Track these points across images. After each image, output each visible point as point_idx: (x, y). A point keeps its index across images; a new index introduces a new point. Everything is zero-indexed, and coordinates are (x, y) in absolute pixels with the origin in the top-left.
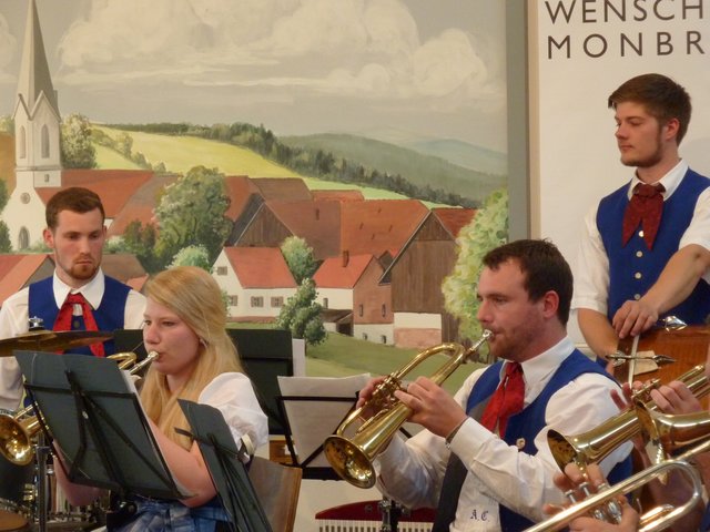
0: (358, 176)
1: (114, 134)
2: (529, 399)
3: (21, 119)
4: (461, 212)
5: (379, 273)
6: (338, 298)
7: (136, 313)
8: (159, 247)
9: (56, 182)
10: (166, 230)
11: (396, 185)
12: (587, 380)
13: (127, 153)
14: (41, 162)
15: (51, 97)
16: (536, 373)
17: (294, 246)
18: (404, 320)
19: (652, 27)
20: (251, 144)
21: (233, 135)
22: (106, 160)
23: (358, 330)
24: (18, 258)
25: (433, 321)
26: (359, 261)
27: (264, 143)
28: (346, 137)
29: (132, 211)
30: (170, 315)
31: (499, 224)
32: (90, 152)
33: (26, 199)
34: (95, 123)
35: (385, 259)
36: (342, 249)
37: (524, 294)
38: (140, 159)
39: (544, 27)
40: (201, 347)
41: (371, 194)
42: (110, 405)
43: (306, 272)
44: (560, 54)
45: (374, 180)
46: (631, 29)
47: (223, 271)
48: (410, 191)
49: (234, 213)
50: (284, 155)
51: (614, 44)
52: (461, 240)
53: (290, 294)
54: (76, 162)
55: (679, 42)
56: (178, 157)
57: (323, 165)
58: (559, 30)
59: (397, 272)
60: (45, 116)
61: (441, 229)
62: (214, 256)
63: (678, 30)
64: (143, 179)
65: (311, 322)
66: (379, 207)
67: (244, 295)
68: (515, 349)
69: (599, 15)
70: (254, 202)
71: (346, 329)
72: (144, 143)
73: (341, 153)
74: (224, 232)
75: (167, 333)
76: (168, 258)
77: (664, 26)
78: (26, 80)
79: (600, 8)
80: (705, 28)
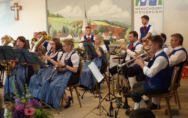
0: (116, 25)
1: (93, 21)
2: (134, 46)
3: (84, 20)
4: (127, 29)
5: (118, 35)
6: (115, 37)
7: (94, 39)
8: (97, 32)
9: (87, 26)
10: (98, 31)
11: (120, 26)
12: (140, 45)
13: (94, 23)
14: (85, 24)
15: (87, 18)
16: (135, 44)
17: (110, 32)
18: (121, 40)
19: (146, 10)
20: (106, 22)
21: (104, 21)
22: (92, 24)
23: (116, 41)
24: (83, 33)
25: (124, 40)
26: (117, 34)
27: (107, 22)
28: (115, 21)
29: (94, 29)
30: (97, 39)
31: (130, 30)
32: (90, 23)
33: (84, 28)
34: (91, 20)
35: (119, 34)
36: (115, 32)
37: (133, 37)
38: (95, 24)
39: (135, 11)
40: (100, 42)
41: (118, 27)
42: (91, 47)
43: (111, 35)
44: (137, 13)
45: (118, 26)
46: (144, 11)
47: (103, 35)
48: (122, 27)
49: (104, 29)
50: (109, 23)
51: (142, 12)
52: (127, 32)
53: (110, 37)
54: (89, 24)
55: (149, 12)
56: (99, 23)
57: (113, 24)
58: (137, 11)
60: (86, 19)
61: (125, 31)
62: (102, 33)
63: (148, 11)
64: (95, 26)
65: (112, 40)
66: (118, 28)
67: (105, 37)
68: (132, 42)
70: (106, 28)
71: (115, 40)
72: (95, 22)
73: (115, 23)
74: (103, 31)
75: (97, 40)
76: (98, 33)
77: (147, 10)
78: (84, 16)
79: (141, 8)
80: (151, 10)
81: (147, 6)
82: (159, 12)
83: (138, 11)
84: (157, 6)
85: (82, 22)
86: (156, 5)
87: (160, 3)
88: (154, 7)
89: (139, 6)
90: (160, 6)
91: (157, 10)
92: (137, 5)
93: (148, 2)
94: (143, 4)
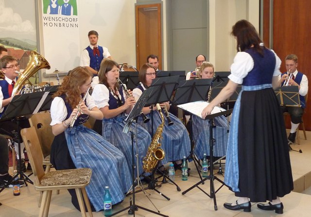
0: (13, 45)
4: (30, 52)
11: (19, 47)
19: (58, 22)
28: (11, 38)
39: (43, 21)
41: (16, 49)
44: (46, 26)
45: (16, 46)
46: (56, 22)
48: (22, 48)
51: (54, 24)
52: (30, 56)
55: (62, 25)
57: (7, 43)
58: (45, 21)
59: (21, 62)
61: (27, 55)
63: (62, 23)
66: (17, 51)
69: (51, 20)
73: (10, 41)
77: (60, 22)
79: (51, 18)
80: (65, 23)
81: (60, 15)
82: (74, 26)
83: (48, 22)
84: (72, 16)
86: (70, 15)
87: (75, 13)
88: (68, 17)
89: (48, 15)
90: (75, 17)
91: (72, 23)
92: (45, 12)
93: (60, 8)
94: (54, 11)
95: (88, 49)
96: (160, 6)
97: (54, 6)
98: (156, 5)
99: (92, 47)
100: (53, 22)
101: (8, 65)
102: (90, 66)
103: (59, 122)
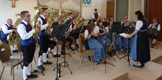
1: (64, 10)
4: (79, 14)
11: (76, 12)
14: (61, 11)
21: (69, 10)
27: (71, 10)
29: (65, 14)
33: (60, 13)
41: (75, 13)
49: (69, 14)
50: (72, 11)
55: (87, 7)
56: (67, 11)
57: (73, 12)
58: (83, 6)
60: (61, 9)
64: (65, 12)
66: (75, 14)
73: (74, 11)
78: (60, 7)
81: (87, 4)
82: (90, 7)
84: (90, 4)
85: (59, 10)
88: (89, 5)
90: (91, 4)
92: (83, 4)
93: (87, 2)
94: (85, 3)
95: (94, 13)
96: (114, 1)
97: (85, 2)
98: (113, 1)
99: (95, 13)
100: (85, 6)
101: (74, 19)
102: (95, 18)
103: (86, 36)
